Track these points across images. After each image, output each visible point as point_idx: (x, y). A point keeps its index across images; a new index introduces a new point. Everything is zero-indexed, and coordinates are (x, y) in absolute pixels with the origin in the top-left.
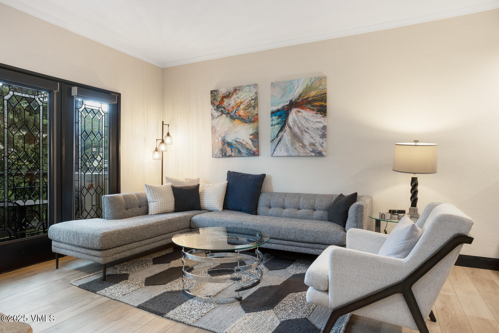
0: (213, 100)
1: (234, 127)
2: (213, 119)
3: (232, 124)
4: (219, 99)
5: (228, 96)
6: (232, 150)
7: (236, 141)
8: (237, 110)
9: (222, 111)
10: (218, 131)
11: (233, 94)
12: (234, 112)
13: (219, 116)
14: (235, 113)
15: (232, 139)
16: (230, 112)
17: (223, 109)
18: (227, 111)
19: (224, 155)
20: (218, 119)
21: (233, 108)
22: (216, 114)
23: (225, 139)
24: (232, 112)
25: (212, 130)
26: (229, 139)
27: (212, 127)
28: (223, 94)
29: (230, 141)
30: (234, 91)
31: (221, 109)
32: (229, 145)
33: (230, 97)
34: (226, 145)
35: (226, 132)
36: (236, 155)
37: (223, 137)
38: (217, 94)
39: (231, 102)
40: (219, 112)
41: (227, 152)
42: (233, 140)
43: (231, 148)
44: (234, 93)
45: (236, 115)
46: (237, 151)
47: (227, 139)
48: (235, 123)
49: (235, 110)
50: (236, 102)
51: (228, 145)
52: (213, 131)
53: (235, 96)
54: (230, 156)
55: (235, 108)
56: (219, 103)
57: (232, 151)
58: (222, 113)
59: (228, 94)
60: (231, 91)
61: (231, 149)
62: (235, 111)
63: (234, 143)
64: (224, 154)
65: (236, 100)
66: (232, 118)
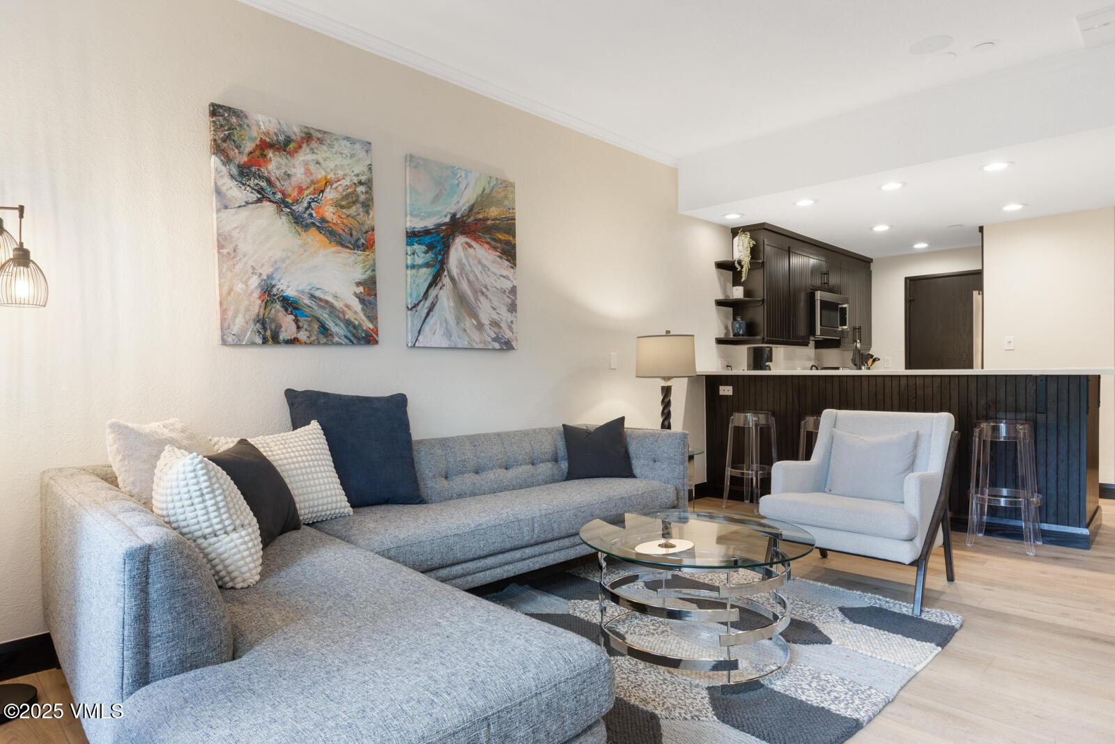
0: (224, 140)
1: (305, 251)
2: (226, 207)
3: (300, 242)
4: (249, 146)
5: (285, 145)
6: (301, 324)
7: (313, 297)
8: (313, 200)
9: (262, 189)
10: (244, 256)
11: (300, 147)
12: (305, 204)
13: (247, 203)
14: (307, 209)
15: (300, 288)
16: (289, 200)
17: (264, 184)
18: (279, 196)
19: (270, 335)
20: (244, 213)
21: (301, 190)
22: (238, 193)
23: (274, 286)
24: (296, 201)
25: (220, 246)
26: (288, 287)
27: (219, 235)
28: (264, 133)
29: (290, 292)
30: (303, 138)
31: (256, 181)
32: (290, 305)
33: (292, 154)
34: (278, 306)
35: (276, 262)
36: (312, 339)
37: (265, 277)
38: (241, 126)
39: (294, 170)
40: (248, 188)
41: (282, 329)
42: (303, 292)
43: (296, 316)
44: (304, 145)
45: (311, 215)
46: (316, 326)
47: (281, 287)
48: (309, 240)
49: (308, 199)
50: (311, 174)
51: (283, 306)
52: (225, 251)
53: (304, 156)
54: (293, 342)
55: (307, 192)
56: (250, 161)
57: (299, 328)
58: (259, 196)
59: (282, 138)
60: (295, 133)
61: (296, 321)
62: (309, 203)
63: (307, 301)
64: (268, 333)
65: (312, 167)
66: (299, 221)
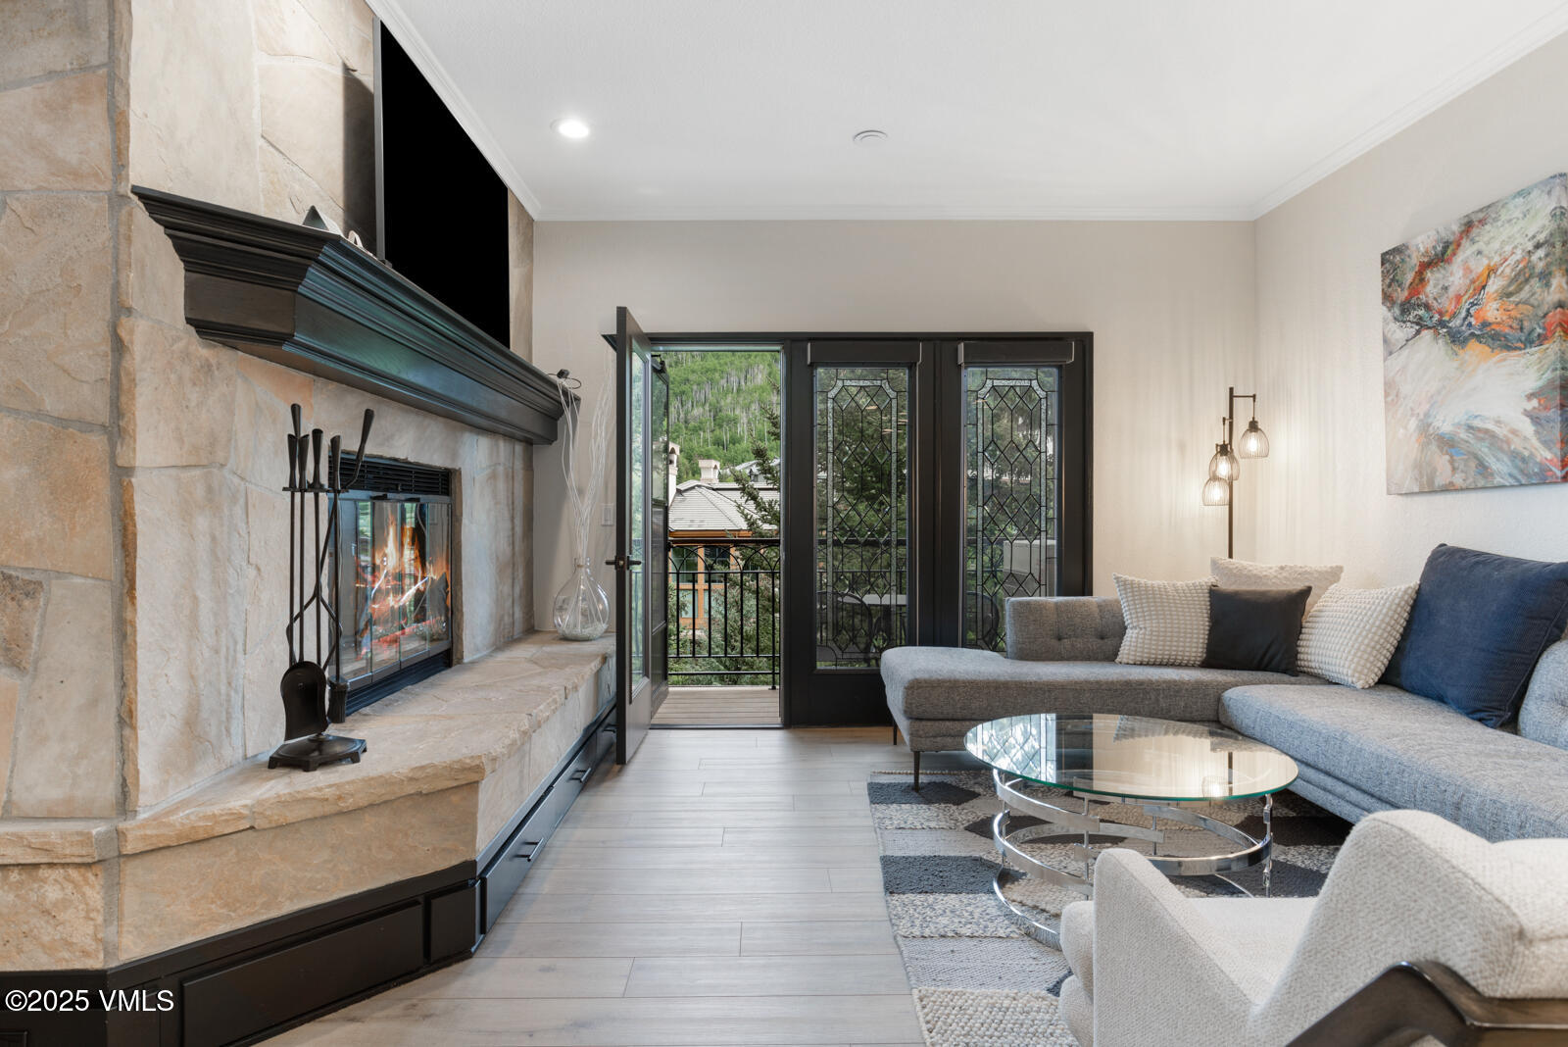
0: (1390, 286)
1: (1463, 372)
2: (1391, 353)
3: (1456, 364)
4: (1409, 277)
5: (1440, 258)
6: (1456, 465)
7: (1470, 428)
8: (1473, 304)
9: (1421, 318)
10: (1404, 399)
11: (1459, 245)
12: (1464, 314)
13: (1407, 341)
14: (1465, 319)
15: (1456, 421)
16: (1446, 318)
17: (1421, 312)
18: (1437, 317)
19: (1431, 488)
20: (1405, 352)
21: (1459, 298)
22: (1400, 333)
23: (1429, 425)
24: (1454, 315)
25: (1387, 395)
26: (1444, 422)
27: (1385, 384)
28: (1423, 255)
29: (1446, 428)
30: (1462, 233)
31: (1416, 312)
32: (1447, 443)
33: (1449, 261)
34: (1434, 447)
35: (1432, 396)
36: (1468, 482)
37: (1422, 416)
38: (1403, 261)
39: (1451, 279)
40: (1409, 324)
41: (1438, 474)
42: (1459, 425)
43: (1451, 457)
44: (1463, 241)
45: (1470, 324)
46: (1473, 464)
47: (1436, 424)
48: (1467, 357)
49: (1467, 306)
50: (1471, 271)
51: (1439, 447)
52: (1389, 399)
53: (1466, 251)
54: (1448, 488)
55: (1464, 299)
56: (1409, 294)
57: (1454, 469)
58: (1417, 328)
59: (1439, 249)
60: (1454, 233)
61: (1452, 462)
62: (1468, 310)
63: (1463, 435)
64: (1425, 479)
65: (1472, 264)
66: (1457, 339)
